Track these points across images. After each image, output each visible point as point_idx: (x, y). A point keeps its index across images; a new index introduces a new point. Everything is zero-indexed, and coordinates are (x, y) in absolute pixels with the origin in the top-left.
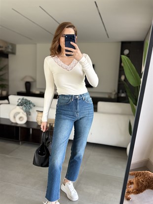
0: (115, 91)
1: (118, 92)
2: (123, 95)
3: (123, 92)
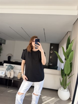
0: (48, 62)
1: (49, 63)
2: (51, 64)
3: (51, 63)
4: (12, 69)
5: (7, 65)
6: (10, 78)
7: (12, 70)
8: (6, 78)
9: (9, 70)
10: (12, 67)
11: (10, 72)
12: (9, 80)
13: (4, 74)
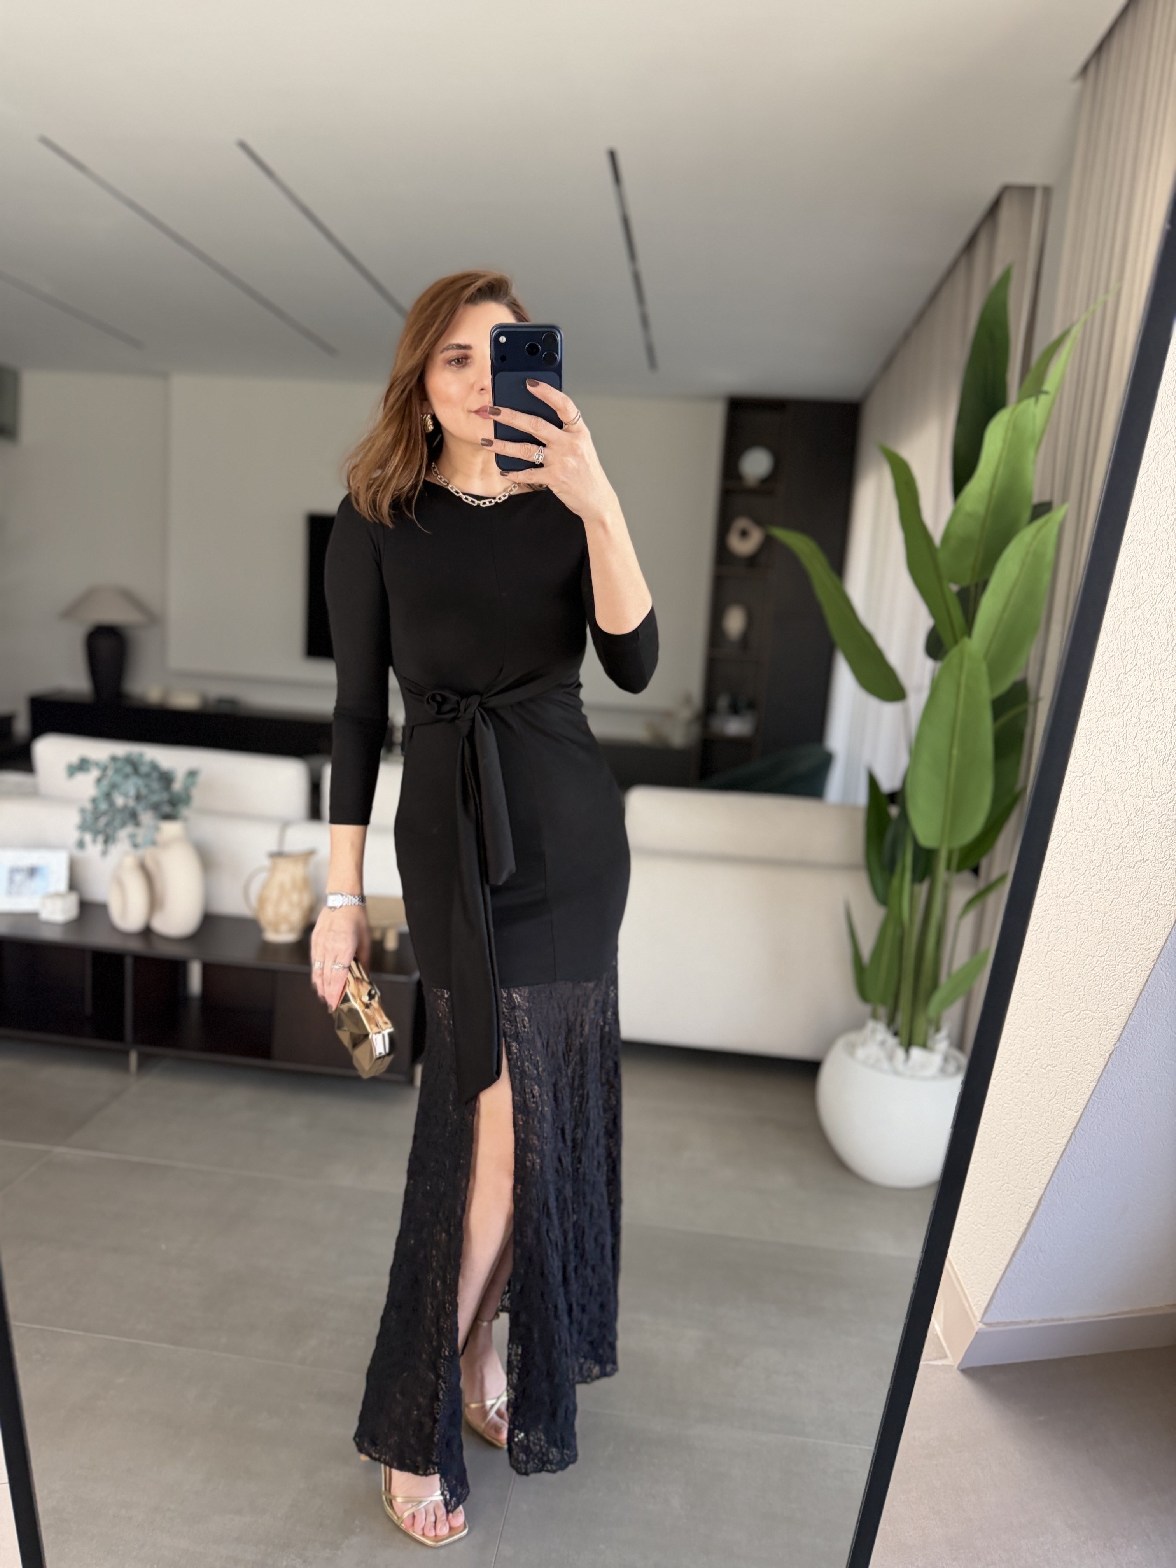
4: (168, 817)
5: (83, 765)
6: (147, 932)
7: (171, 829)
8: (99, 939)
9: (123, 834)
10: (166, 778)
11: (148, 854)
12: (138, 959)
13: (62, 885)
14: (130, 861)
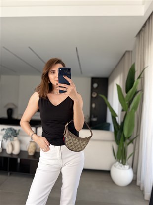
2: (95, 119)
5: (4, 129)
7: (16, 138)
12: (11, 159)
13: (0, 147)
14: (10, 143)
